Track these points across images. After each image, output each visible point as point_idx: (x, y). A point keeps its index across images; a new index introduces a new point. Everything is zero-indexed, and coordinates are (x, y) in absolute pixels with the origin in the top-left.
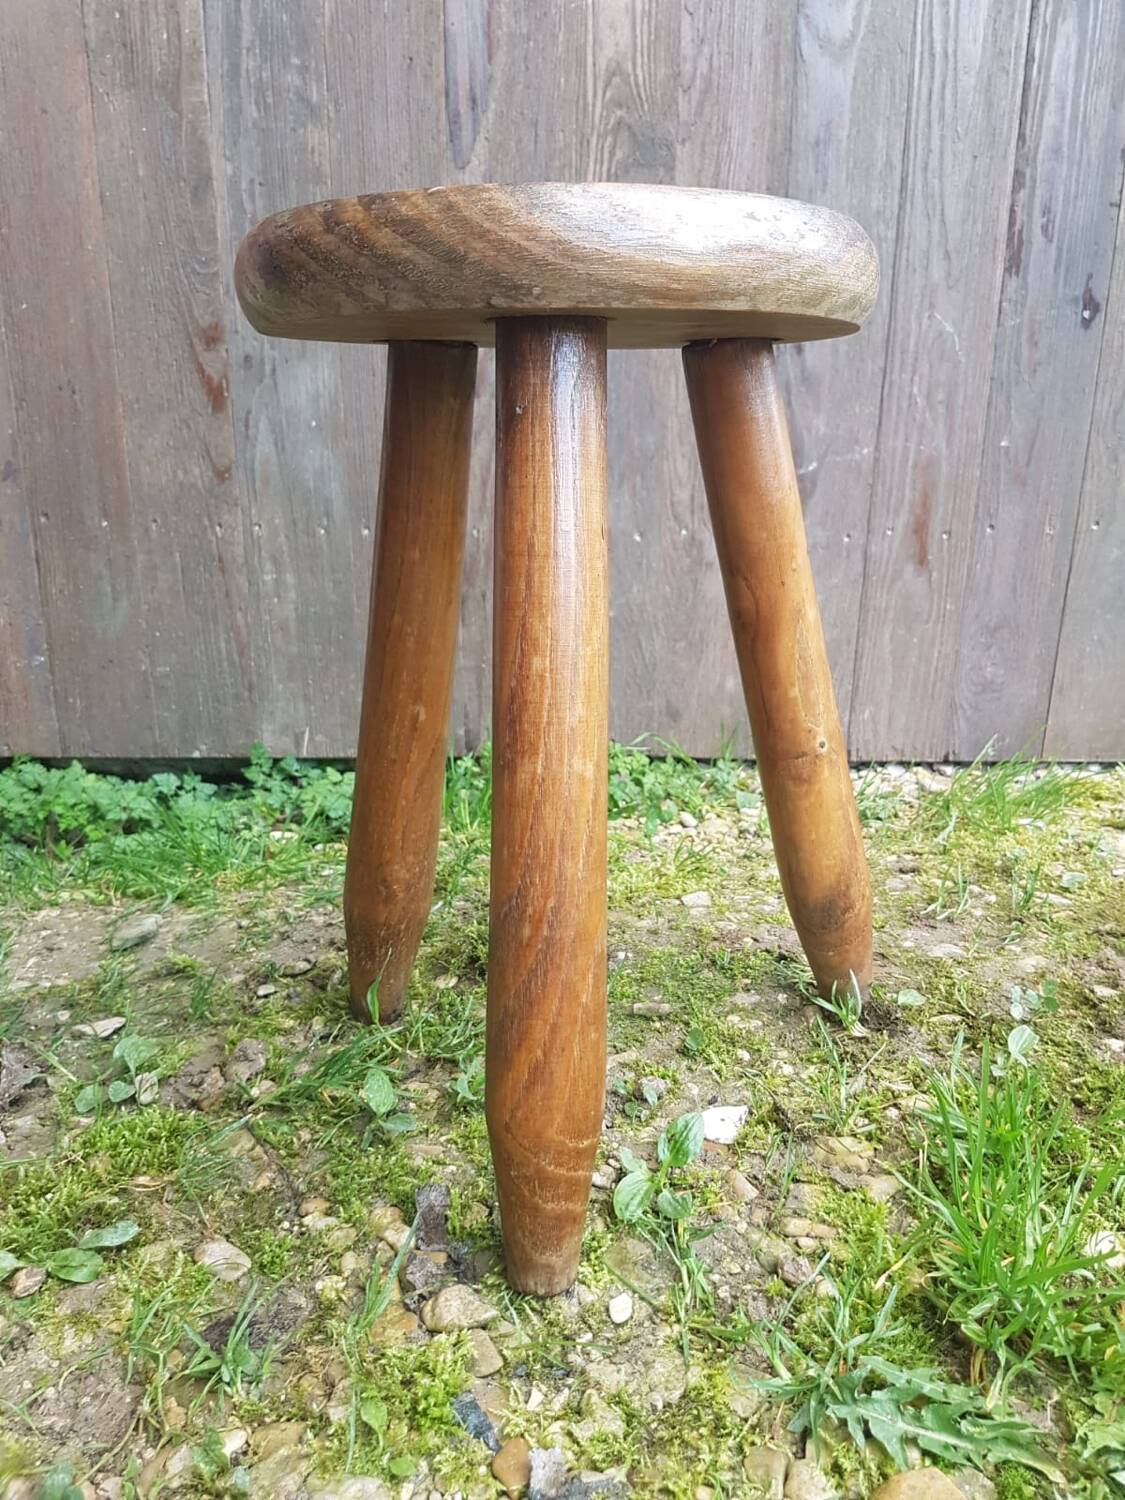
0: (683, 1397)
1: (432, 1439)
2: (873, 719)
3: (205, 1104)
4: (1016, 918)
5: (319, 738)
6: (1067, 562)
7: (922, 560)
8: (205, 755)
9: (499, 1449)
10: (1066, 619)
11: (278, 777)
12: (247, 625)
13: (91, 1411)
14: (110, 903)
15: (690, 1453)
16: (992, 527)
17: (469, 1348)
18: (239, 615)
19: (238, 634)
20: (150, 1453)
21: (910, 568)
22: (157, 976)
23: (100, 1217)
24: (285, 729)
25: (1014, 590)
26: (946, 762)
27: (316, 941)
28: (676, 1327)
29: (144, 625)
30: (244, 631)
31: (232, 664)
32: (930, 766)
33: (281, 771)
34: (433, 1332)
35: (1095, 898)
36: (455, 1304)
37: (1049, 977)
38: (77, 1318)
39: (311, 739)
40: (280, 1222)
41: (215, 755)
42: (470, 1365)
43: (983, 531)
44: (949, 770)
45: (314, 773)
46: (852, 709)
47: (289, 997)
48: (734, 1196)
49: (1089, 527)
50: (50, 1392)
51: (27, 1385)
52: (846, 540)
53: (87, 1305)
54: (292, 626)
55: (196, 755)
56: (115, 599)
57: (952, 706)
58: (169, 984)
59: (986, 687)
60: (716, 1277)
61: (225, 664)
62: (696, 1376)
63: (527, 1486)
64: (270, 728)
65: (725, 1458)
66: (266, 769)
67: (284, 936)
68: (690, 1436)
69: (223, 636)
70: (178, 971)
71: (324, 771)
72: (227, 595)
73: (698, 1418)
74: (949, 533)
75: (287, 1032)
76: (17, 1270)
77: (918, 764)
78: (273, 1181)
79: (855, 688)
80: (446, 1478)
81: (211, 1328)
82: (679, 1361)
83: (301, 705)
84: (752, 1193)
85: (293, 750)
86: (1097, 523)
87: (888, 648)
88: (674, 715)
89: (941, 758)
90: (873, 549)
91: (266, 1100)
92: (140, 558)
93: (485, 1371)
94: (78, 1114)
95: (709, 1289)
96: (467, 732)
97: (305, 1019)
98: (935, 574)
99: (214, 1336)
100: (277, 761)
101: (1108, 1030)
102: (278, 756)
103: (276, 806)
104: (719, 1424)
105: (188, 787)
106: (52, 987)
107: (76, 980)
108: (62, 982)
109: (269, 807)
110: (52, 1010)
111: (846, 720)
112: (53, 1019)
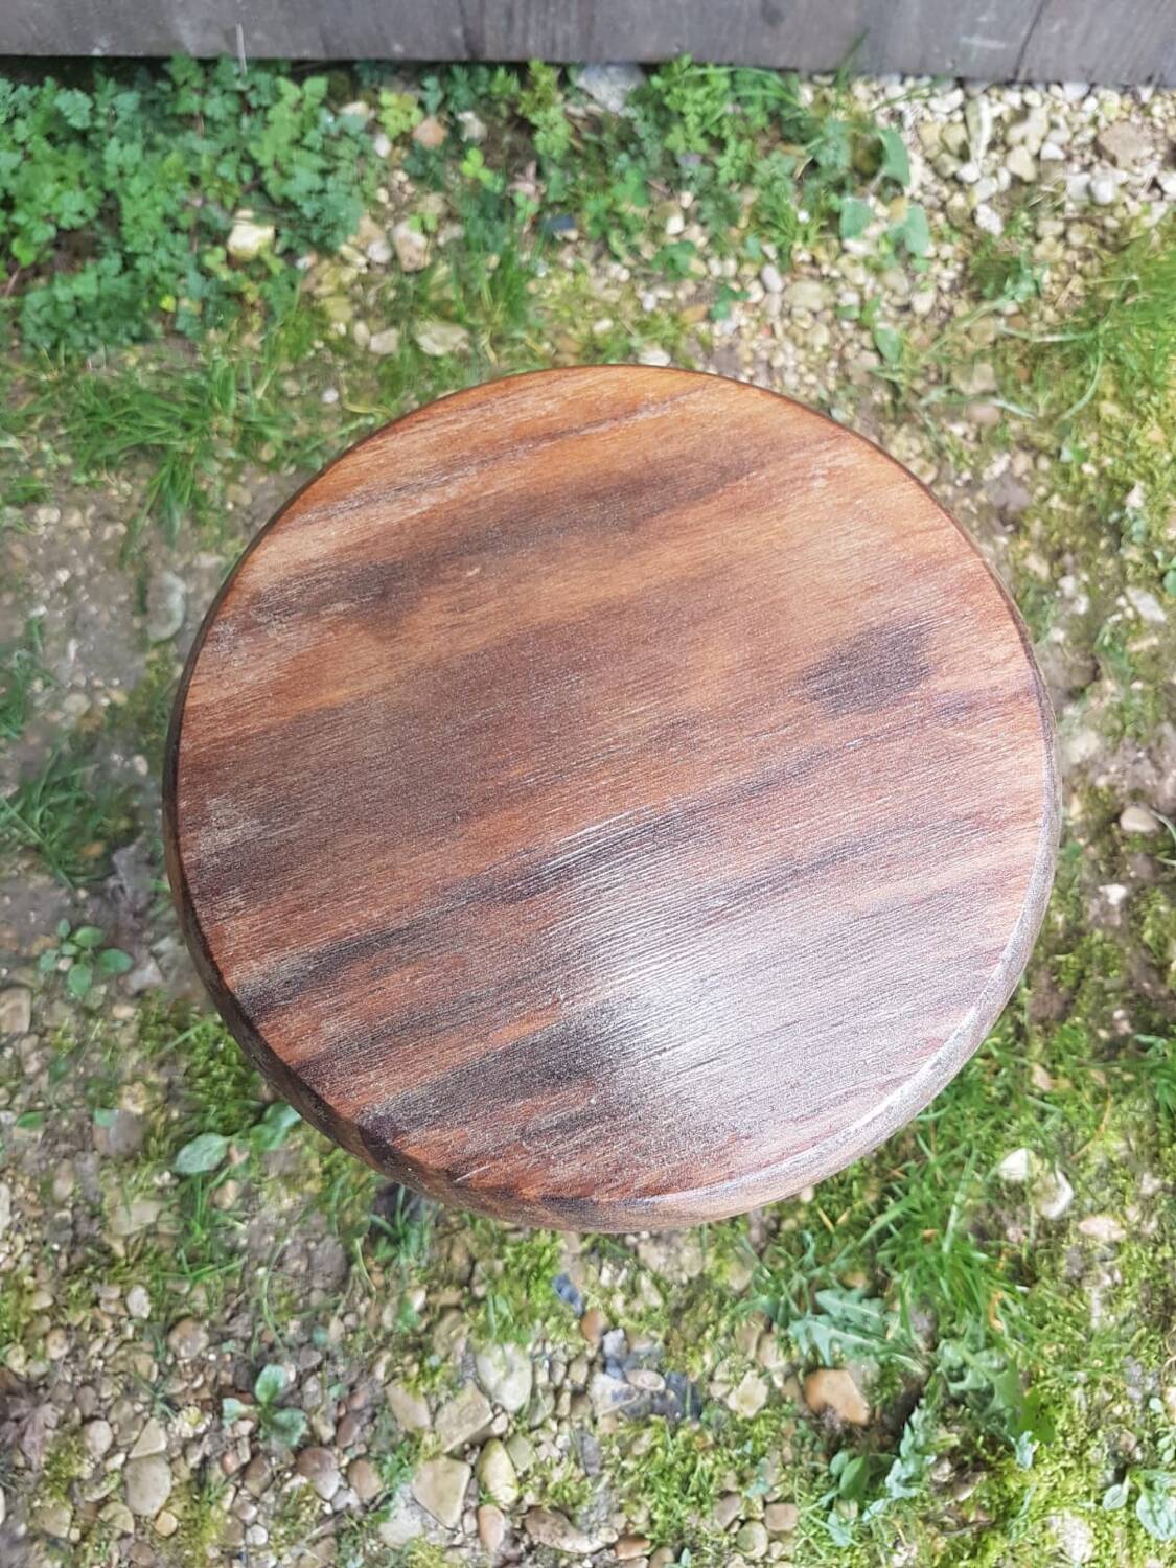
0: (701, 1276)
2: (1064, 34)
5: (258, 35)
8: (111, 52)
9: (584, 1313)
11: (216, 93)
13: (318, 1254)
17: (560, 1243)
20: (368, 1299)
24: (207, 25)
26: (1149, 81)
32: (1126, 87)
33: (218, 82)
38: (285, 1179)
39: (247, 38)
41: (121, 52)
42: (562, 1254)
44: (1146, 94)
45: (263, 83)
46: (1036, 21)
53: (287, 1166)
55: (97, 52)
62: (709, 1262)
63: (602, 1346)
64: (187, 23)
65: (722, 1329)
66: (196, 80)
71: (276, 81)
73: (709, 1295)
76: (229, 1148)
80: (554, 1337)
81: (381, 1196)
82: (699, 1250)
85: (224, 47)
93: (572, 1252)
96: (466, 32)
100: (207, 64)
101: (1114, 874)
102: (209, 55)
103: (232, 177)
104: (722, 1301)
105: (104, 110)
106: (113, 707)
107: (132, 696)
108: (120, 698)
109: (223, 180)
110: (128, 756)
111: (1024, 33)
112: (132, 771)
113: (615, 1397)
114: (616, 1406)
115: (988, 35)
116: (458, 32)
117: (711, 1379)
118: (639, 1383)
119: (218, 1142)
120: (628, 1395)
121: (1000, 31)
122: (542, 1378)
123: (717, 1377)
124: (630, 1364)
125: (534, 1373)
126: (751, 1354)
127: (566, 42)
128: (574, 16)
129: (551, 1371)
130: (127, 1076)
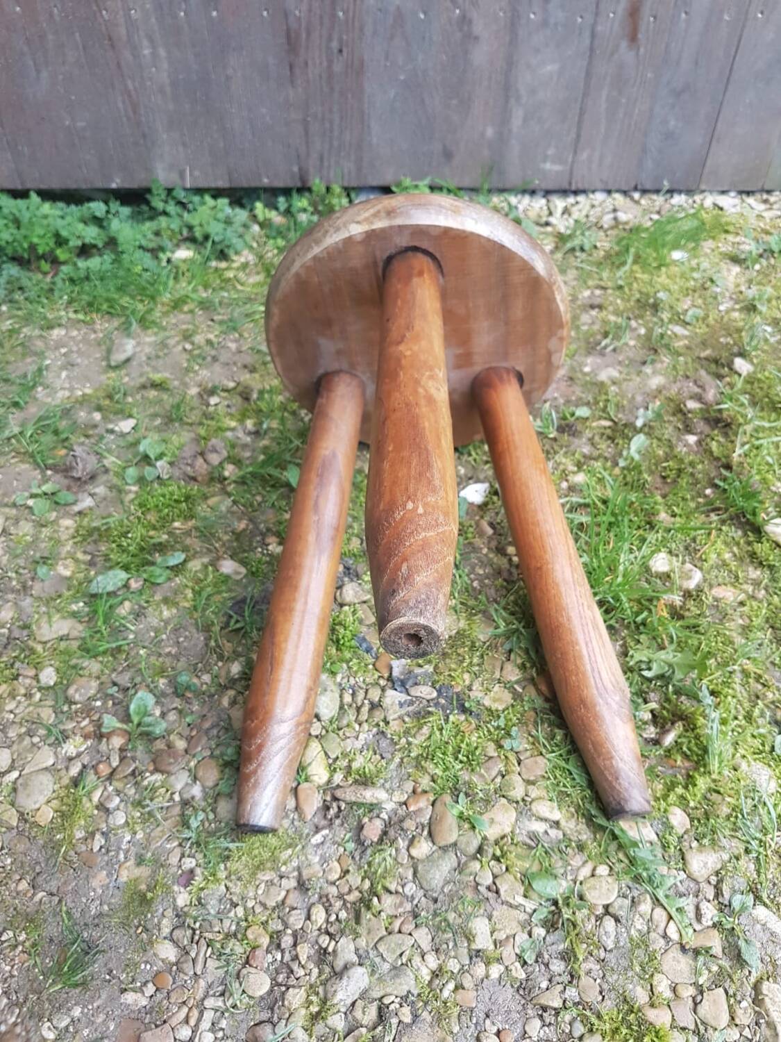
0: (458, 633)
1: (348, 655)
2: (590, 160)
3: (200, 479)
4: (653, 347)
5: (197, 173)
6: (736, 43)
7: (633, 38)
8: (121, 186)
9: (377, 658)
10: (730, 87)
11: (172, 203)
12: (135, 89)
13: (185, 644)
14: (94, 322)
15: (461, 658)
16: (686, 13)
17: (360, 614)
18: (129, 83)
19: (130, 96)
20: (220, 664)
21: (624, 44)
22: (144, 387)
23: (161, 548)
24: (172, 167)
25: (697, 63)
26: (636, 189)
27: (235, 364)
28: (454, 601)
29: (62, 91)
30: (133, 93)
31: (129, 119)
32: (625, 193)
33: (174, 198)
34: (342, 605)
35: (704, 329)
36: (351, 592)
37: (664, 392)
38: (166, 601)
39: (191, 174)
40: (256, 548)
41: (127, 185)
42: (361, 621)
43: (679, 16)
44: (636, 195)
45: (196, 199)
46: (575, 152)
47: (228, 406)
48: (481, 533)
49: (756, 15)
50: (164, 637)
51: (152, 634)
52: (580, 20)
53: (169, 594)
54: (168, 89)
55: (114, 186)
56: (38, 72)
57: (644, 150)
58: (153, 394)
59: (669, 136)
60: (472, 576)
61: (125, 119)
62: (463, 624)
63: (391, 674)
64: (162, 166)
65: (475, 660)
66: (163, 197)
67: (215, 359)
68: (461, 651)
69: (120, 98)
70: (157, 385)
71: (202, 197)
72: (119, 65)
73: (464, 643)
74: (655, 17)
75: (233, 429)
76: (129, 579)
77: (618, 191)
78: (247, 525)
79: (578, 136)
80: (356, 672)
81: (234, 605)
82: (455, 617)
83: (181, 149)
84: (490, 531)
85: (178, 181)
86: (762, 13)
87: (604, 106)
88: (448, 155)
89: (633, 185)
90: (599, 28)
91: (234, 478)
92: (50, 37)
93: (368, 623)
94: (129, 485)
95: (469, 582)
96: (300, 169)
97: (241, 421)
98: (642, 50)
99: (237, 608)
100: (169, 191)
101: (688, 429)
102: (170, 187)
103: (177, 230)
104: (473, 645)
105: (113, 211)
106: (84, 395)
107: (96, 390)
108: (88, 391)
109: (172, 231)
110: (89, 413)
111: (570, 160)
112: (93, 419)
113: (401, 705)
114: (403, 711)
115: (553, 162)
116: (296, 169)
117: (470, 690)
118: (419, 694)
119: (123, 575)
120: (411, 703)
121: (558, 159)
122: (348, 698)
123: (474, 688)
124: (410, 683)
125: (341, 696)
126: (497, 675)
127: (350, 173)
128: (353, 157)
129: (353, 695)
130: (63, 556)
